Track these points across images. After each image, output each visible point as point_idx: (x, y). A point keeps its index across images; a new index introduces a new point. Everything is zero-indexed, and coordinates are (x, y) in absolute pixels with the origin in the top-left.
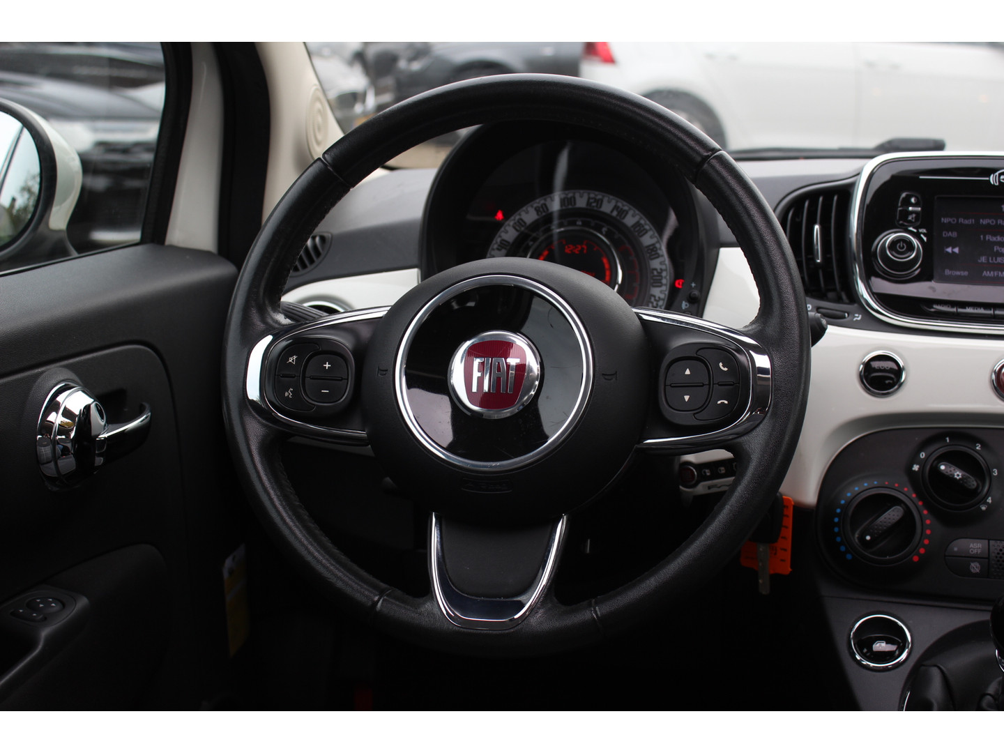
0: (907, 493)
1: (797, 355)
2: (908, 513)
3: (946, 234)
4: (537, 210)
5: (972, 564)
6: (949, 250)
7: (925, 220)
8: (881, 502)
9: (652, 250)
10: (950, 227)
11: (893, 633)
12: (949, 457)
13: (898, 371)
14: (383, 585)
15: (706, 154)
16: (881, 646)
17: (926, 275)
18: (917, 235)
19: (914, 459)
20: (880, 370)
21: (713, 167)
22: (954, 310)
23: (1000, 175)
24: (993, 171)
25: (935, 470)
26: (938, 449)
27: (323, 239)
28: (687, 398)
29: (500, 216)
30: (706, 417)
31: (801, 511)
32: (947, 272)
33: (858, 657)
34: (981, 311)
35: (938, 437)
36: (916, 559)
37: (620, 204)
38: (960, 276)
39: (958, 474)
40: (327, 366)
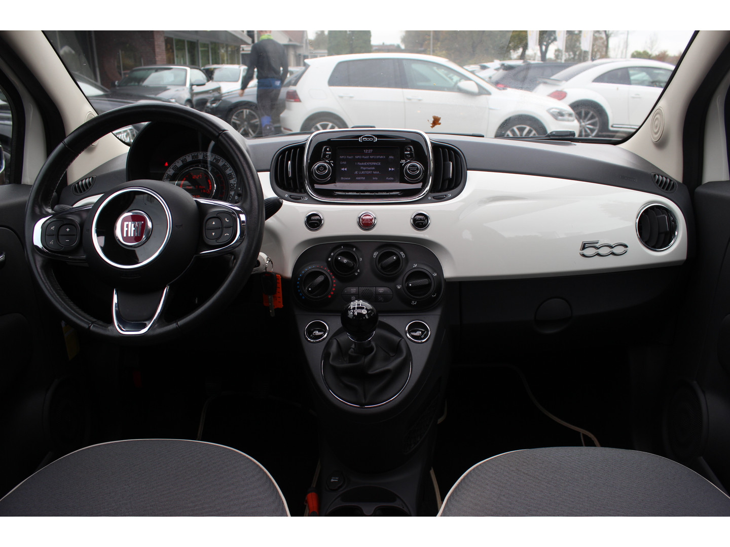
0: (326, 271)
1: (257, 213)
2: (326, 278)
3: (341, 163)
4: (182, 161)
5: (352, 297)
6: (343, 169)
7: (333, 157)
8: (316, 274)
9: (230, 176)
10: (343, 160)
11: (323, 329)
12: (343, 254)
13: (320, 220)
14: (94, 320)
15: (220, 132)
16: (317, 333)
17: (333, 181)
18: (329, 164)
19: (329, 256)
20: (313, 220)
22: (344, 193)
23: (363, 138)
24: (360, 136)
25: (337, 259)
26: (339, 251)
27: (93, 178)
28: (213, 234)
29: (167, 164)
30: (222, 241)
31: (285, 280)
32: (342, 178)
33: (309, 339)
34: (355, 194)
35: (338, 246)
36: (330, 296)
37: (216, 157)
38: (347, 180)
39: (345, 261)
40: (68, 230)
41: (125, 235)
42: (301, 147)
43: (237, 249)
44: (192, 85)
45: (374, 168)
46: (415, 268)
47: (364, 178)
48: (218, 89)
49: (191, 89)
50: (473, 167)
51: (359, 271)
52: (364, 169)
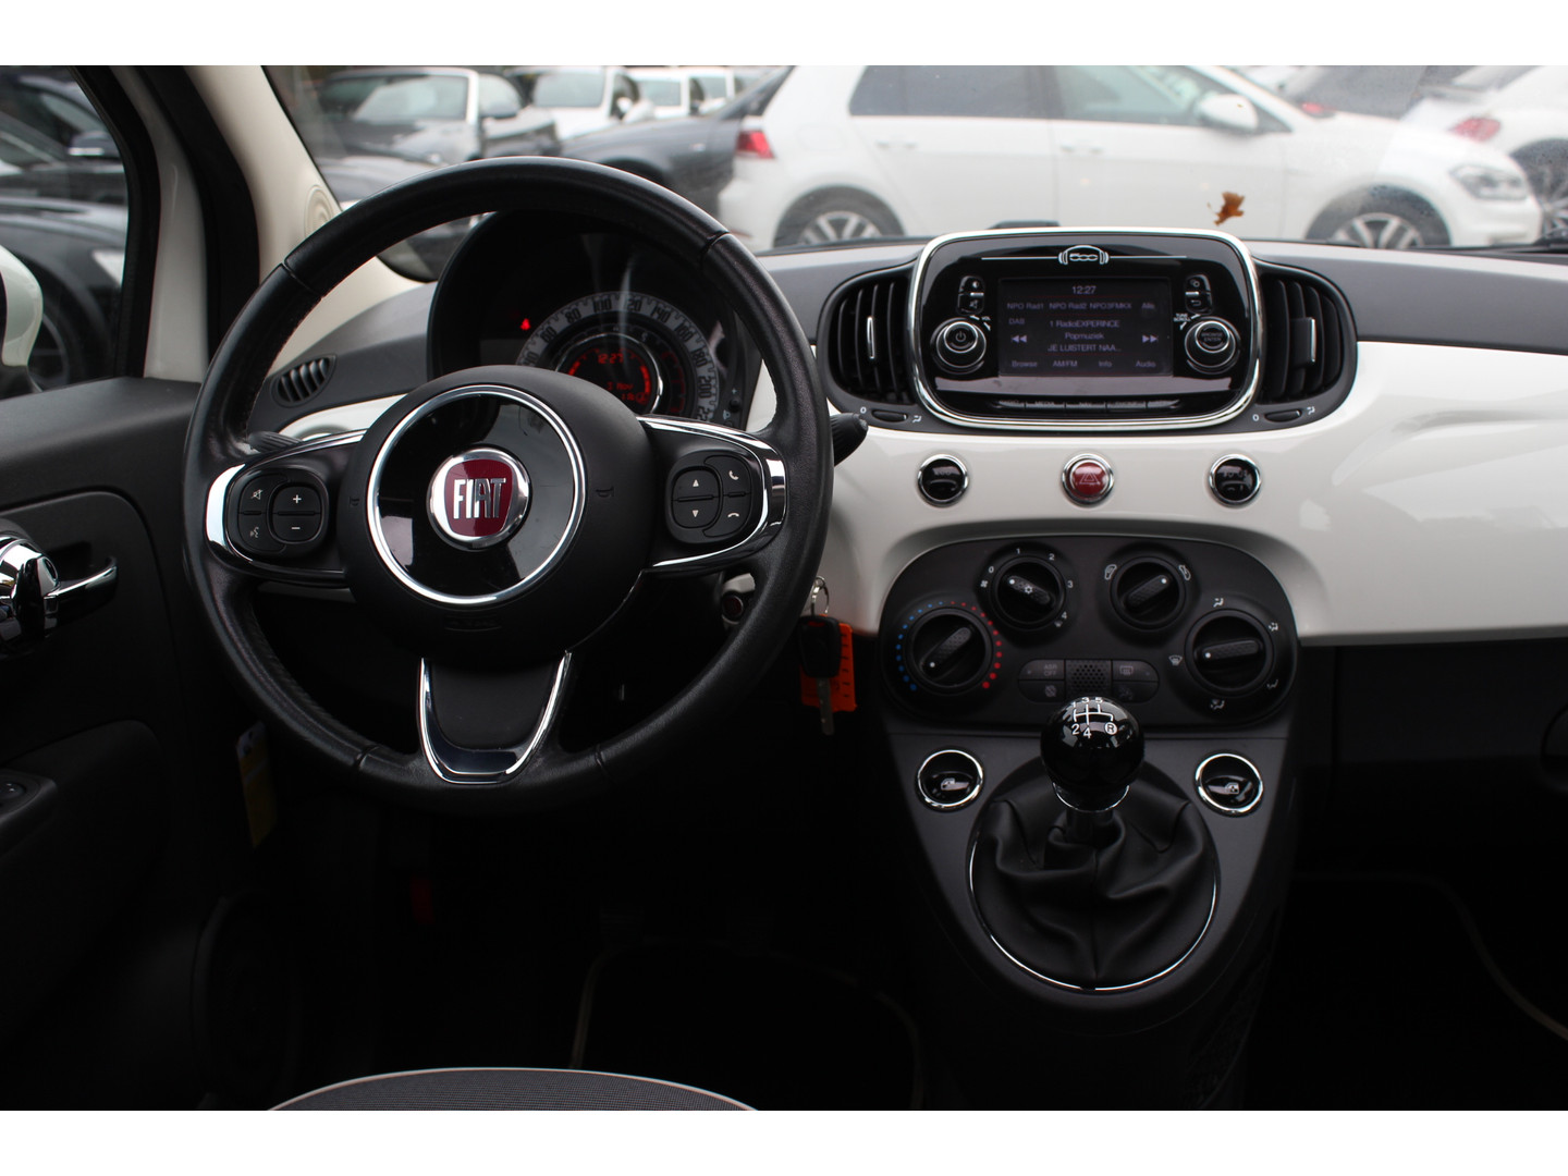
0: (976, 614)
1: (815, 457)
2: (976, 636)
3: (1012, 321)
4: (568, 317)
5: (1048, 688)
6: (1016, 339)
7: (989, 307)
8: (947, 624)
9: (699, 356)
10: (1017, 314)
11: (965, 772)
12: (1020, 570)
13: (960, 478)
14: (368, 743)
15: (709, 238)
16: (951, 784)
17: (990, 370)
18: (980, 324)
19: (983, 575)
20: (940, 477)
21: (718, 252)
22: (1022, 405)
23: (1069, 253)
24: (1062, 248)
25: (1004, 586)
26: (1009, 561)
27: (327, 361)
28: (695, 513)
29: (526, 325)
30: (718, 532)
31: (861, 639)
32: (1015, 364)
33: (928, 800)
34: (1052, 405)
35: (1008, 548)
36: (986, 685)
37: (661, 306)
38: (1028, 368)
39: (1028, 588)
40: (297, 499)
41: (456, 515)
42: (901, 279)
43: (760, 554)
44: (482, 118)
45: (1101, 336)
46: (1220, 609)
47: (1074, 364)
48: (549, 130)
49: (481, 129)
50: (1374, 332)
51: (1064, 616)
52: (1075, 337)
